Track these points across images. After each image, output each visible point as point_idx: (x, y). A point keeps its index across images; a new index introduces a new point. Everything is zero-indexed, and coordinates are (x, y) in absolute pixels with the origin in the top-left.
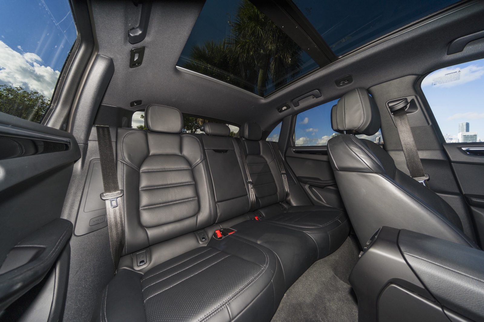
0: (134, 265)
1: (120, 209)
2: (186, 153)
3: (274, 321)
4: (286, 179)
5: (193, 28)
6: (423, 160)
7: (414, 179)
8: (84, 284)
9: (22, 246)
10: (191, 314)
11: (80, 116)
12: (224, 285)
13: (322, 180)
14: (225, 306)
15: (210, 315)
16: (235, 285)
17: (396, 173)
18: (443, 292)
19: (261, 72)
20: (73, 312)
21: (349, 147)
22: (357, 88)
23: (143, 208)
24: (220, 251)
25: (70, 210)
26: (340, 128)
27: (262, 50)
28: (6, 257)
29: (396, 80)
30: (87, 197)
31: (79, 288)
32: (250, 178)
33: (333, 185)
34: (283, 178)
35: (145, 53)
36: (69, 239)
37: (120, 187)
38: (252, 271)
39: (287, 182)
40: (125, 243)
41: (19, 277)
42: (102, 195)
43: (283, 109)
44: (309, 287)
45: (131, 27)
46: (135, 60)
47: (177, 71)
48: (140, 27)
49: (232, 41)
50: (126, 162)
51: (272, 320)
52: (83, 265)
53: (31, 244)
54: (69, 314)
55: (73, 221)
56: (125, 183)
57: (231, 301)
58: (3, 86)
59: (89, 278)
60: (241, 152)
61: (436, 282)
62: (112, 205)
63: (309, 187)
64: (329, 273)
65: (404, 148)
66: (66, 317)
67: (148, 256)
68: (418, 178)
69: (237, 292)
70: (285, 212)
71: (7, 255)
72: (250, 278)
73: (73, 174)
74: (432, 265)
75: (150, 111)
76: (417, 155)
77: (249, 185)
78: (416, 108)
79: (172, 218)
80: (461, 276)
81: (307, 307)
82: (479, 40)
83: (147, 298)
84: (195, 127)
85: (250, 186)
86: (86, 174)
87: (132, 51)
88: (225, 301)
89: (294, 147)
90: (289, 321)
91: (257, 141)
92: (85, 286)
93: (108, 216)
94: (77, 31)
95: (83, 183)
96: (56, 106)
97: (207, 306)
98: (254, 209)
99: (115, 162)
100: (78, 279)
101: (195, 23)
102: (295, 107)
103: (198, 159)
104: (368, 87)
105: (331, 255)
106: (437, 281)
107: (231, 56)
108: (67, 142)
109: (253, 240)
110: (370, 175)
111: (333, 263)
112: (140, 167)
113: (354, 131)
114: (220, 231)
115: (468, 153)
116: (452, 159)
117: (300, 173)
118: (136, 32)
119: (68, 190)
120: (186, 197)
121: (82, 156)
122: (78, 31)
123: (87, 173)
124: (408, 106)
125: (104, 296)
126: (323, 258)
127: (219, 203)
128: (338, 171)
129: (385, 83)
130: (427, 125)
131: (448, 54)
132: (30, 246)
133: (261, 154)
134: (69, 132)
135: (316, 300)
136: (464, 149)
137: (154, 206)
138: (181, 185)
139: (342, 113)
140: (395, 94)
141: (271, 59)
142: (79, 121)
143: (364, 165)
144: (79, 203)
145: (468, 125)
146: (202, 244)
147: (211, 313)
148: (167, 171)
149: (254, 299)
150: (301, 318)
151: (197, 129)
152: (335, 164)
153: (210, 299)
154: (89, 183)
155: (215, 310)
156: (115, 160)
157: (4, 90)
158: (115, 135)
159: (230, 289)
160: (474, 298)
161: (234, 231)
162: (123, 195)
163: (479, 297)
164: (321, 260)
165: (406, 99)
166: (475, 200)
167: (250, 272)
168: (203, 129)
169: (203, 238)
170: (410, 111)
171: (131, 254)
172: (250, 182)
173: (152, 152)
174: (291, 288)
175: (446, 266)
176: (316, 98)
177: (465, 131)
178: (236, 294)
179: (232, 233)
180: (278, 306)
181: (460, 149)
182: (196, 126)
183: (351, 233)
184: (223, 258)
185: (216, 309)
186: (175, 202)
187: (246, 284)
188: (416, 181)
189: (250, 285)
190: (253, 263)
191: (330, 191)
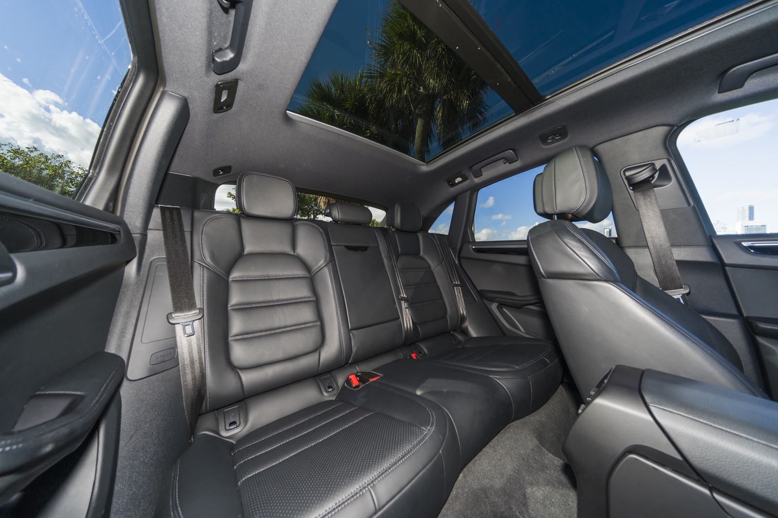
0: (220, 428)
1: (198, 339)
2: (301, 251)
3: (444, 515)
4: (461, 294)
5: (315, 49)
6: (680, 263)
7: (666, 293)
8: (143, 457)
9: (47, 392)
10: (314, 501)
11: (136, 190)
12: (365, 458)
13: (519, 295)
14: (367, 489)
15: (344, 502)
16: (382, 458)
17: (638, 282)
18: (712, 464)
19: (420, 123)
20: (125, 501)
21: (562, 240)
22: (575, 147)
23: (234, 338)
24: (356, 406)
25: (119, 339)
26: (548, 210)
27: (421, 88)
28: (23, 409)
29: (637, 133)
30: (147, 320)
31: (135, 462)
32: (404, 292)
33: (536, 303)
34: (456, 294)
35: (238, 89)
36: (119, 385)
37: (198, 304)
38: (408, 436)
39: (462, 298)
40: (206, 392)
41: (50, 435)
42: (169, 316)
43: (456, 182)
44: (499, 463)
45: (217, 48)
46: (222, 101)
47: (287, 119)
48: (231, 47)
49: (374, 73)
50: (207, 264)
51: (441, 514)
52: (140, 426)
53: (61, 390)
54: (120, 503)
55: (124, 356)
56: (205, 297)
57: (377, 481)
58: (5, 145)
59: (150, 448)
60: (390, 249)
61: (700, 448)
62: (185, 332)
63: (498, 307)
64: (531, 442)
65: (650, 244)
66: (115, 507)
67: (241, 414)
68: (672, 291)
69: (386, 468)
70: (459, 347)
71: (25, 406)
72: (406, 446)
73: (124, 283)
74: (695, 422)
75: (244, 184)
76: (672, 253)
77: (403, 302)
78: (669, 178)
79: (280, 355)
80: (741, 439)
81: (496, 495)
82: (769, 69)
83: (242, 479)
84: (314, 211)
85: (404, 305)
86: (144, 283)
87: (217, 86)
88: (366, 482)
89: (474, 242)
90: (467, 516)
91: (415, 232)
92: (144, 460)
93: (179, 350)
94: (131, 52)
95: (141, 298)
96: (98, 174)
97: (339, 490)
98: (411, 341)
99: (190, 264)
100: (134, 448)
101: (319, 42)
102: (476, 178)
103: (321, 261)
104: (592, 146)
105: (533, 413)
106: (702, 447)
107: (372, 97)
108: (115, 230)
109: (410, 390)
110: (595, 285)
111: (537, 426)
112: (228, 272)
113: (570, 215)
114: (357, 376)
115: (752, 251)
116: (726, 261)
117: (484, 284)
118: (225, 56)
119: (116, 308)
120: (302, 321)
121: (137, 254)
122: (133, 53)
123: (146, 281)
124: (656, 175)
125: (174, 475)
126: (521, 418)
127: (354, 332)
128: (545, 278)
129: (619, 139)
130: (686, 205)
131: (719, 92)
132: (60, 392)
133: (422, 254)
134: (118, 214)
135: (511, 484)
136: (745, 244)
137: (252, 335)
138: (295, 302)
139: (552, 186)
140: (635, 157)
141: (437, 103)
142: (134, 197)
143: (587, 268)
144: (133, 328)
145: (751, 209)
146: (327, 396)
147: (345, 500)
148: (272, 279)
149: (412, 479)
150: (487, 511)
151: (317, 214)
152: (540, 267)
153: (344, 478)
154: (149, 297)
155: (351, 495)
156: (190, 261)
157: (9, 151)
158: (190, 221)
159: (375, 464)
160: (760, 473)
161: (378, 376)
162: (203, 316)
163: (767, 472)
164: (517, 421)
165: (653, 164)
166: (763, 326)
167: (406, 438)
168: (328, 213)
169: (329, 387)
170: (659, 183)
171: (216, 411)
172: (403, 299)
173: (248, 249)
174: (470, 465)
175: (717, 425)
176: (510, 163)
177: (747, 219)
178: (384, 471)
179: (375, 379)
180: (450, 493)
181: (739, 244)
182: (316, 210)
183: (565, 380)
184: (362, 417)
185: (353, 494)
186: (284, 330)
187: (399, 457)
188: (669, 295)
189: (405, 458)
190: (411, 424)
191: (531, 312)
